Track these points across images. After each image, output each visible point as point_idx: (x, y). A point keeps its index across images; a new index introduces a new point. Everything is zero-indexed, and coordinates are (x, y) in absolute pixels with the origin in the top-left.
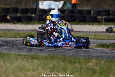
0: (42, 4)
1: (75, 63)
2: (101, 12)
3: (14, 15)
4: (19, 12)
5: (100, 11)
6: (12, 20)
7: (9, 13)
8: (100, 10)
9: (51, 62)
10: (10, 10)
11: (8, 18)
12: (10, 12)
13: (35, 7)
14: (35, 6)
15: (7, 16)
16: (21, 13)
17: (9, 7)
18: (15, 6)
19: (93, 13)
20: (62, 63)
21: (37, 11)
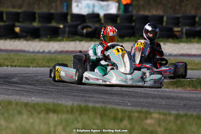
0: (78, 6)
1: (121, 120)
2: (181, 20)
3: (27, 25)
4: (37, 20)
5: (178, 18)
6: (24, 34)
7: (19, 22)
8: (179, 15)
9: (79, 119)
10: (21, 16)
11: (17, 30)
12: (21, 20)
13: (65, 10)
14: (65, 8)
15: (14, 26)
16: (39, 22)
17: (20, 11)
18: (30, 10)
19: (166, 22)
20: (98, 121)
21: (69, 17)
